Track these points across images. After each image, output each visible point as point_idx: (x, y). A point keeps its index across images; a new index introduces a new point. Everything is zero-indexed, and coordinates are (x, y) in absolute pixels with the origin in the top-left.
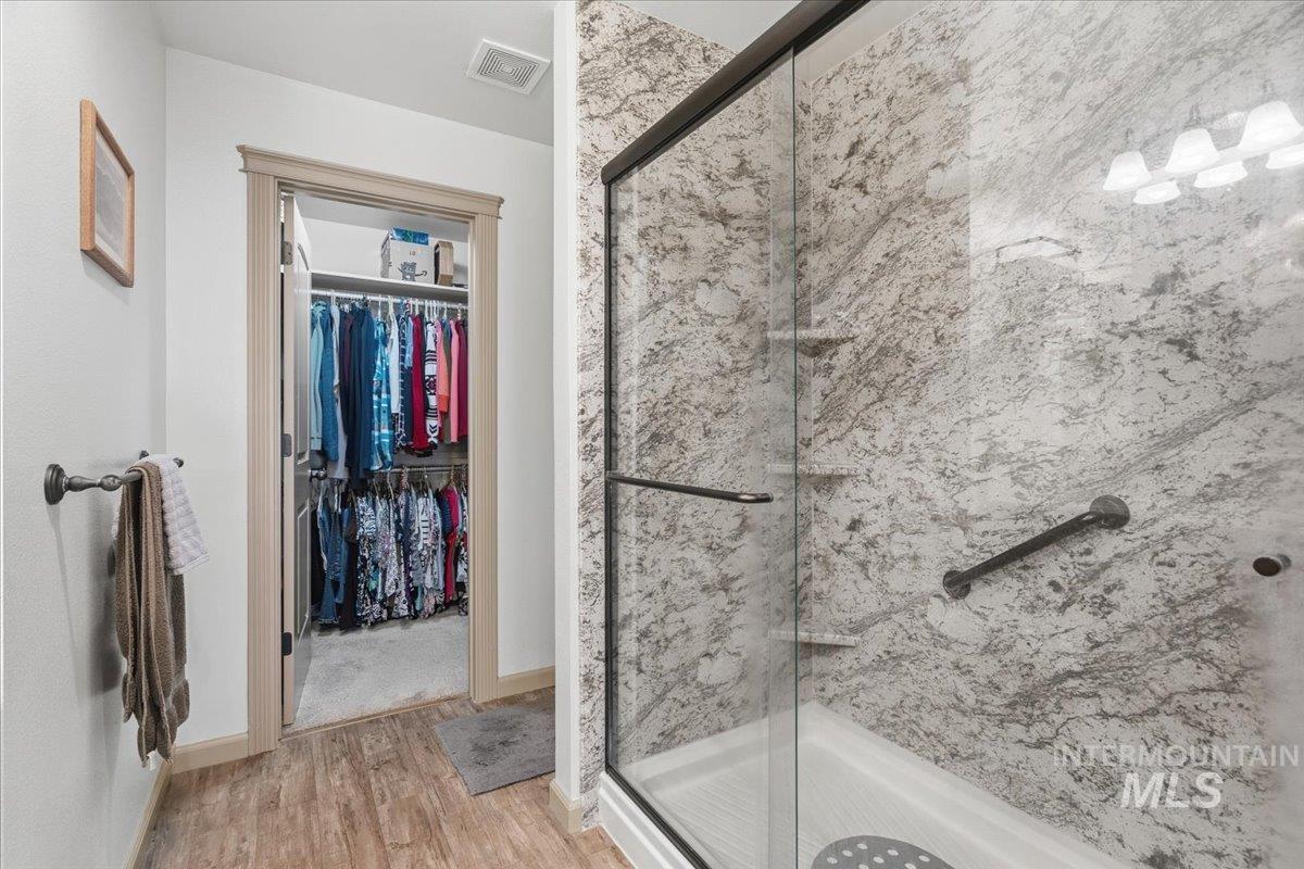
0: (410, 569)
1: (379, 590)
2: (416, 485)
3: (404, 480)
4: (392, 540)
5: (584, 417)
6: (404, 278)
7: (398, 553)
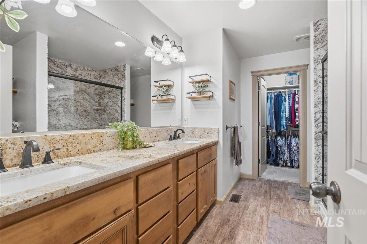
0: (291, 155)
1: (283, 158)
2: (294, 135)
3: (290, 134)
4: (286, 147)
5: (316, 118)
6: (290, 85)
7: (288, 151)
